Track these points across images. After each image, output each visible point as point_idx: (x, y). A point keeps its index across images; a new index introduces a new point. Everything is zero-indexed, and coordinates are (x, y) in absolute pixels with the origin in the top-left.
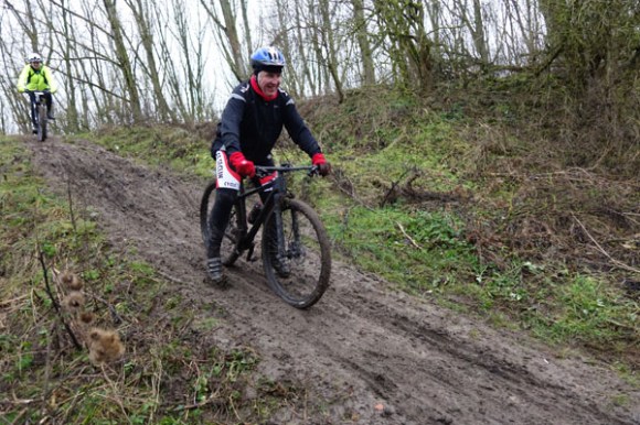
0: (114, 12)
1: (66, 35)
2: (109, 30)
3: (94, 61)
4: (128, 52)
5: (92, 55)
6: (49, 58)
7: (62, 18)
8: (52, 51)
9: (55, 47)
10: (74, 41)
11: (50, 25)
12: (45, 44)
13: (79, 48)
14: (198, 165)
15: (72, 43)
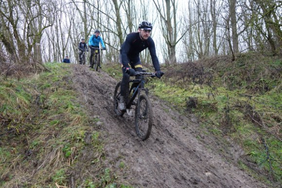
0: (119, 12)
1: (98, 22)
2: (115, 20)
3: (107, 33)
4: (122, 30)
5: (107, 30)
6: (90, 31)
7: (97, 15)
8: (92, 28)
9: (93, 26)
10: (101, 24)
11: (92, 18)
12: (89, 25)
13: (102, 27)
14: (155, 89)
15: (100, 25)
